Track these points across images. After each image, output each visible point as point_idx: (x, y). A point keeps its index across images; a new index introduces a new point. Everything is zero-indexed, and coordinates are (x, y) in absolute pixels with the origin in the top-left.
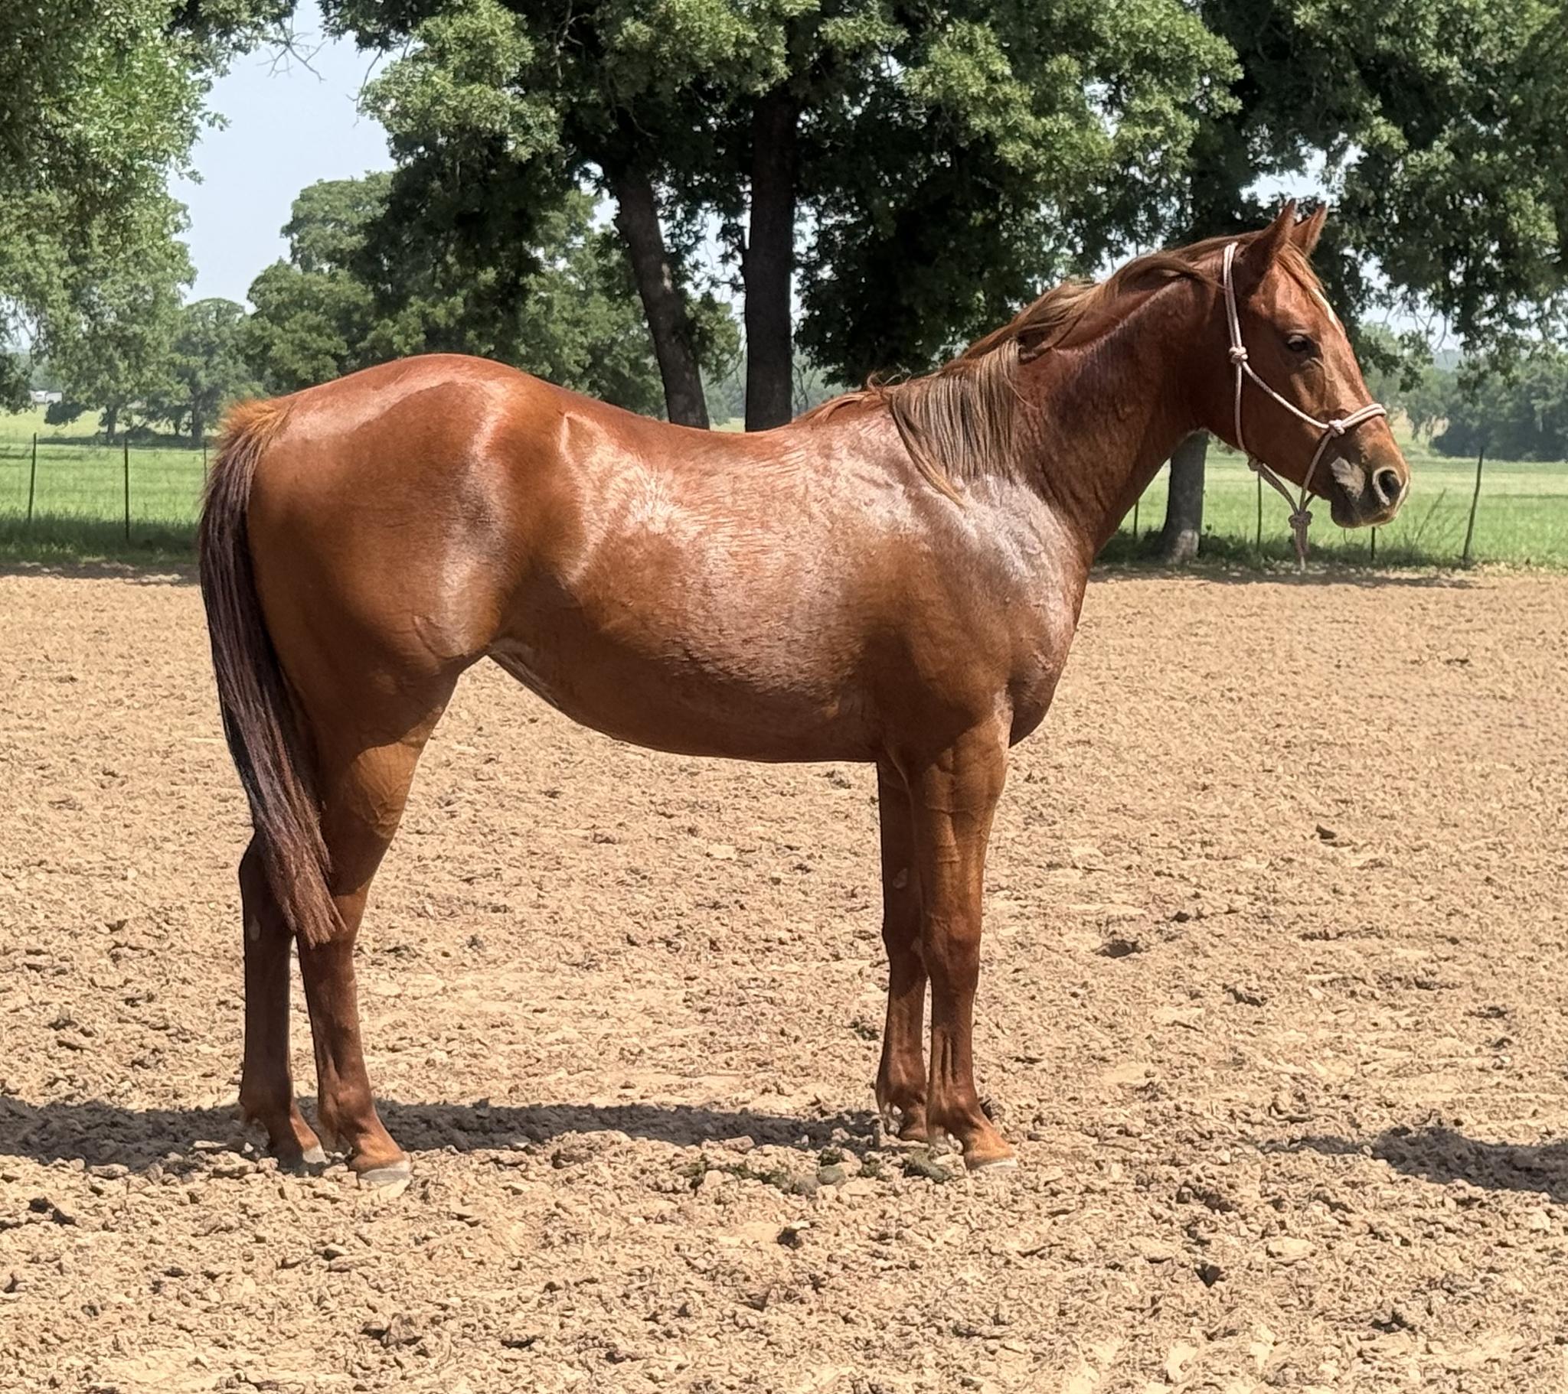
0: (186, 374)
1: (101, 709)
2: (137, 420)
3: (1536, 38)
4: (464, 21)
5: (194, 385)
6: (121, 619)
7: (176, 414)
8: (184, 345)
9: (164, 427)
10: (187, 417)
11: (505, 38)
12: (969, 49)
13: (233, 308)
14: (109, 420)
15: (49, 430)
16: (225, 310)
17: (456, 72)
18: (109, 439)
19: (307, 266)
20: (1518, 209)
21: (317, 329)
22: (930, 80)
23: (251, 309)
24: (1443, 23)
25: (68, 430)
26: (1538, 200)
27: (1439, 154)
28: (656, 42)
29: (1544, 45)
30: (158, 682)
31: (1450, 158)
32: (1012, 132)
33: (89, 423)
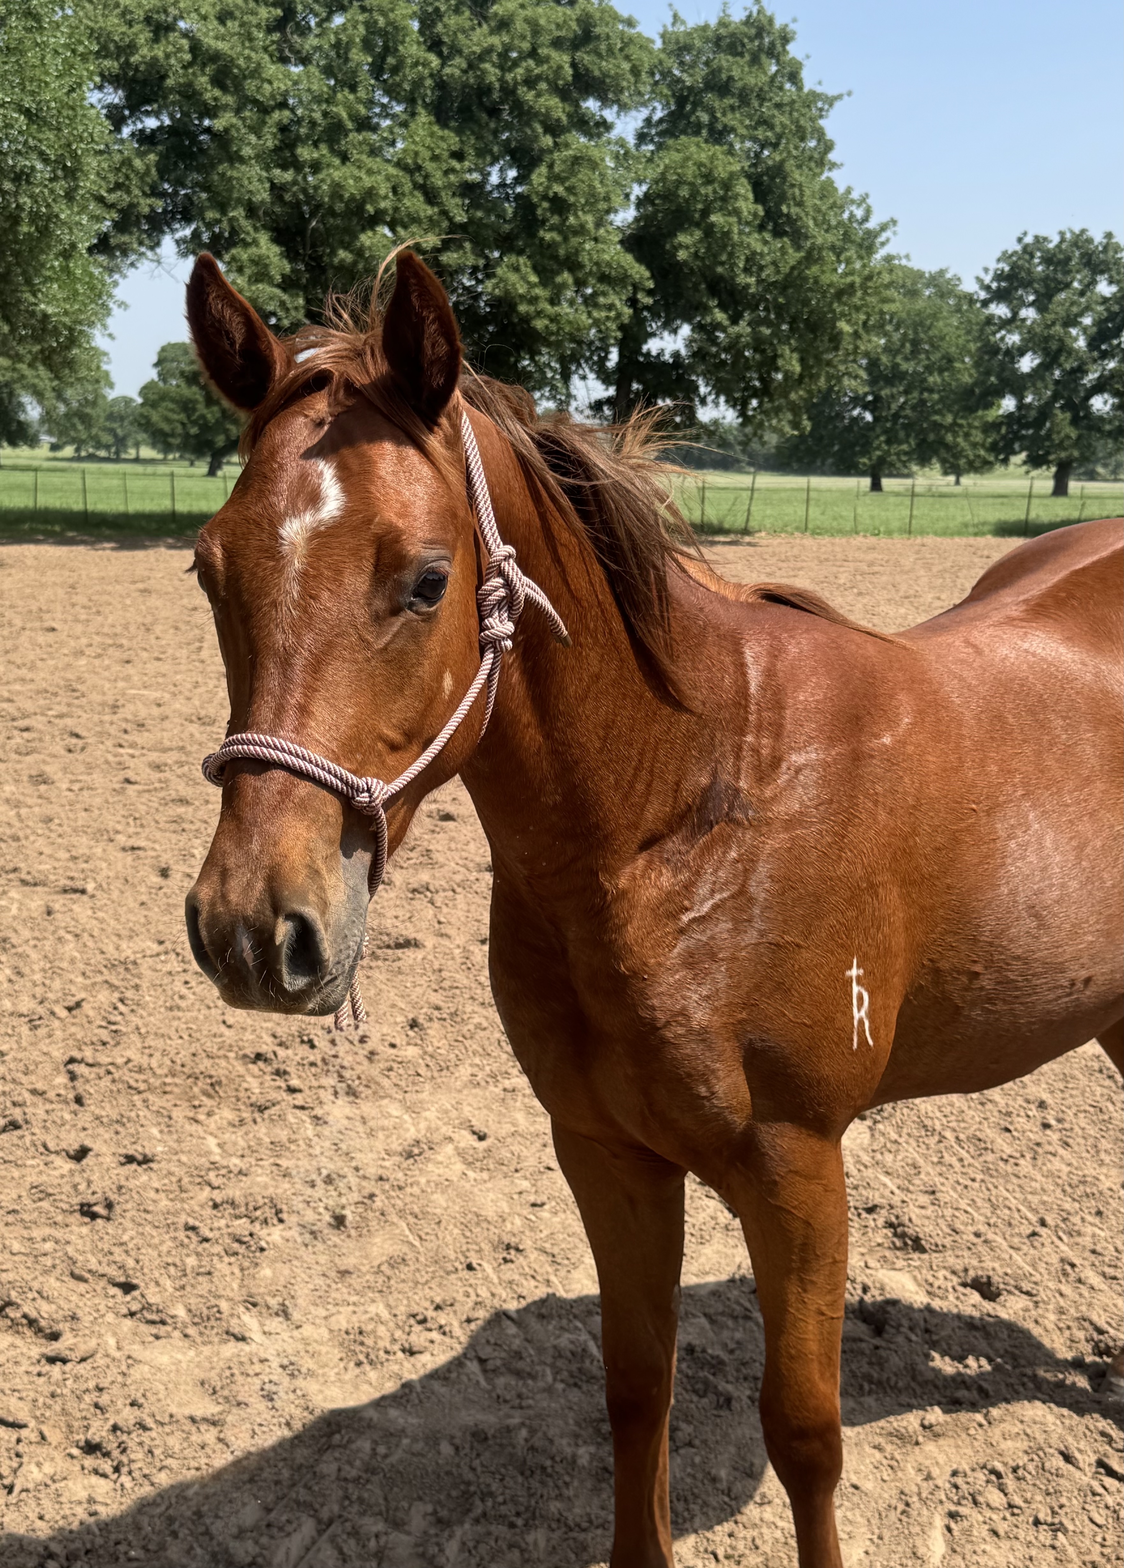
0: (112, 431)
2: (91, 450)
3: (793, 268)
4: (253, 250)
5: (115, 436)
7: (107, 447)
8: (111, 417)
9: (102, 453)
10: (113, 450)
11: (275, 260)
12: (516, 269)
13: (131, 400)
14: (78, 450)
15: (51, 454)
16: (128, 401)
17: (250, 278)
18: (79, 459)
19: (165, 381)
20: (782, 356)
21: (172, 410)
22: (496, 286)
23: (140, 400)
24: (747, 260)
25: (60, 454)
26: (792, 351)
27: (743, 328)
28: (355, 263)
29: (796, 273)
31: (749, 330)
32: (539, 314)
33: (69, 451)
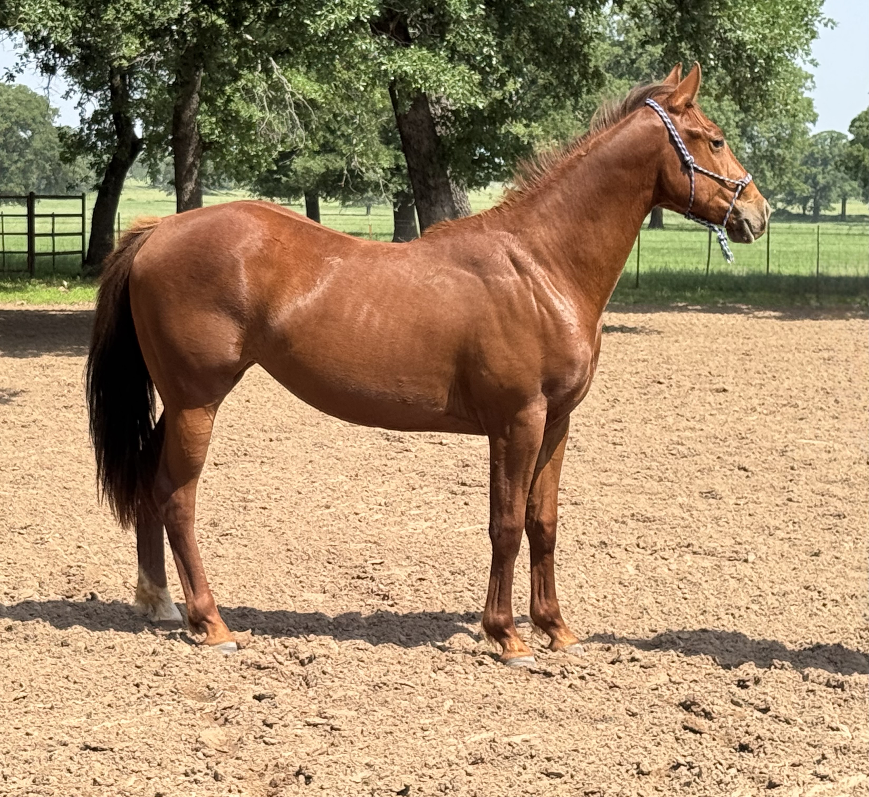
1: (742, 415)
6: (760, 345)
30: (780, 393)
